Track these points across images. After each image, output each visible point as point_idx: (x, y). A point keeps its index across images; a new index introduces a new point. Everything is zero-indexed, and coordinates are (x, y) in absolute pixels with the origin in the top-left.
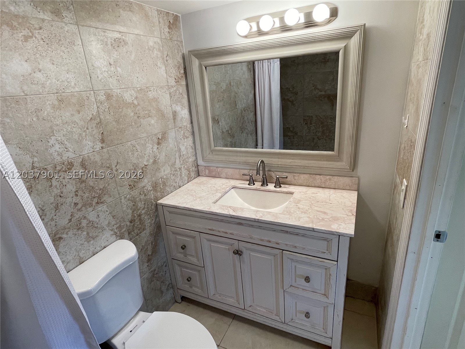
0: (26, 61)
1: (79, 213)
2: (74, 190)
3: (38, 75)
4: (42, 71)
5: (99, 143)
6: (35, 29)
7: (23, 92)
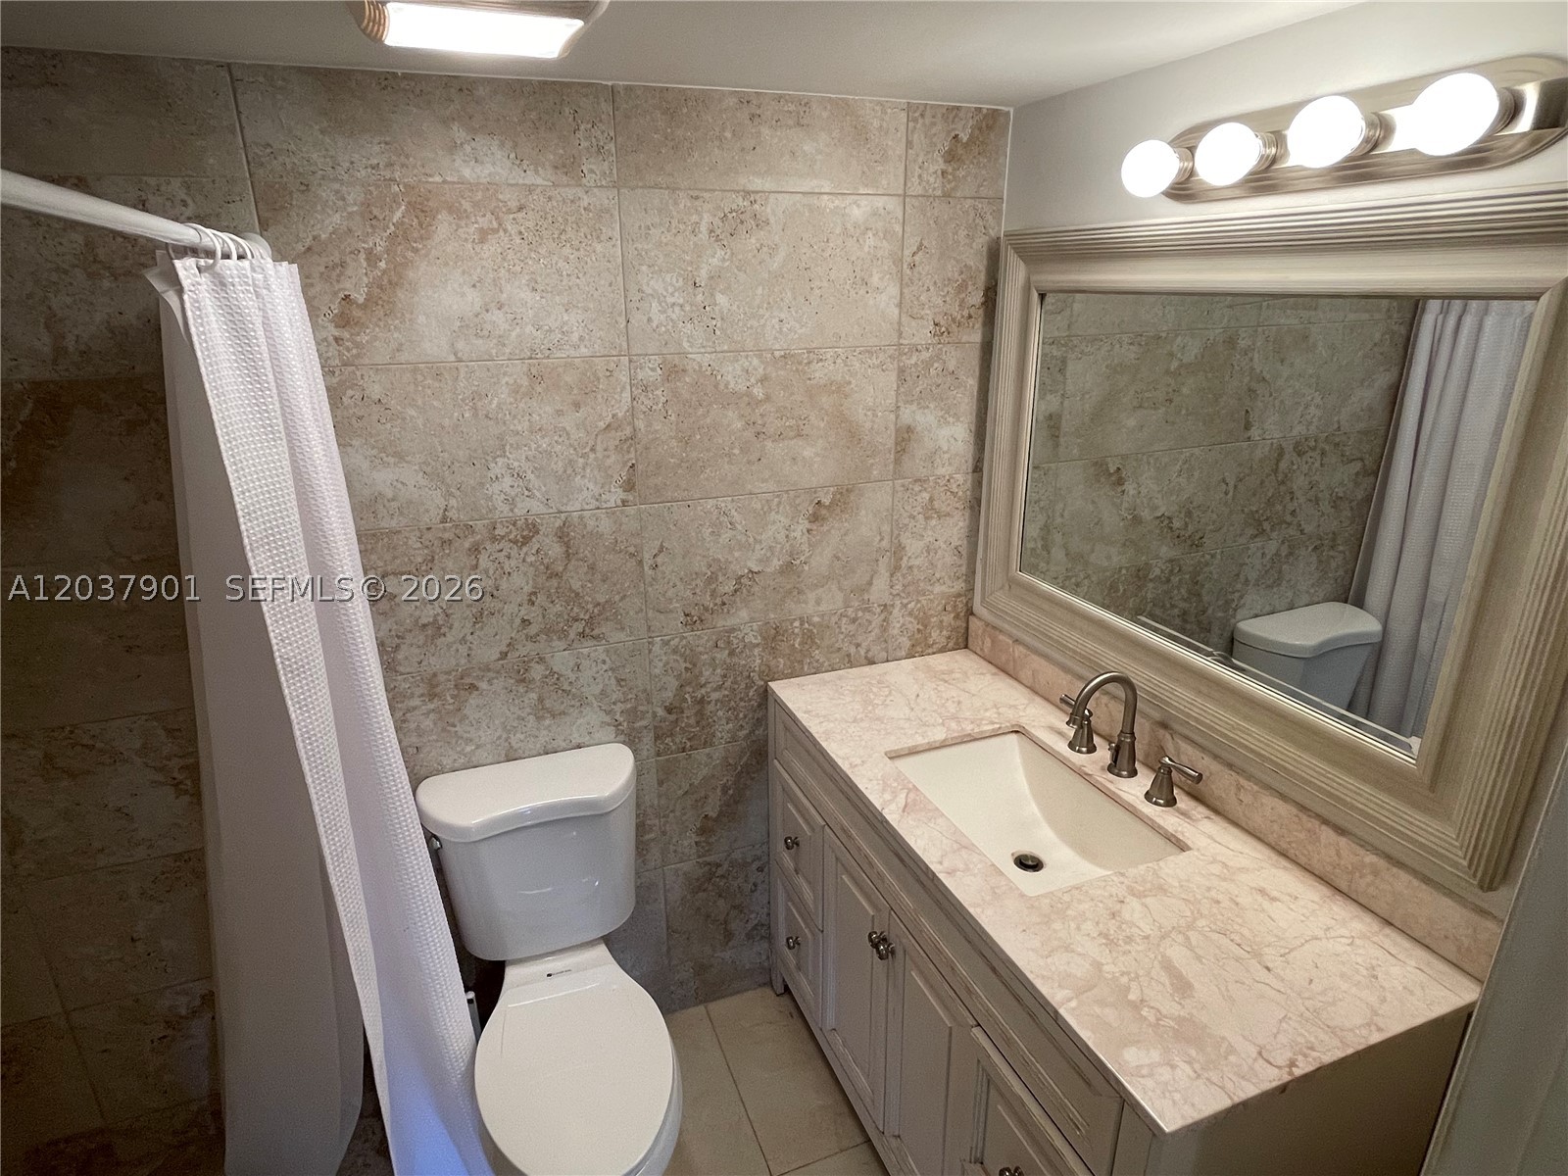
0: (474, 286)
1: (530, 645)
2: (528, 589)
3: (497, 316)
4: (506, 308)
5: (618, 490)
6: (509, 211)
7: (455, 354)
